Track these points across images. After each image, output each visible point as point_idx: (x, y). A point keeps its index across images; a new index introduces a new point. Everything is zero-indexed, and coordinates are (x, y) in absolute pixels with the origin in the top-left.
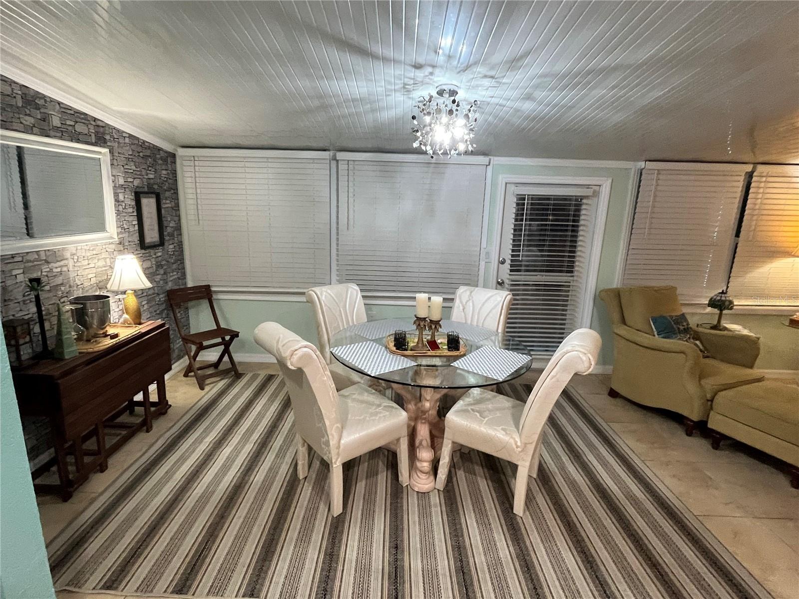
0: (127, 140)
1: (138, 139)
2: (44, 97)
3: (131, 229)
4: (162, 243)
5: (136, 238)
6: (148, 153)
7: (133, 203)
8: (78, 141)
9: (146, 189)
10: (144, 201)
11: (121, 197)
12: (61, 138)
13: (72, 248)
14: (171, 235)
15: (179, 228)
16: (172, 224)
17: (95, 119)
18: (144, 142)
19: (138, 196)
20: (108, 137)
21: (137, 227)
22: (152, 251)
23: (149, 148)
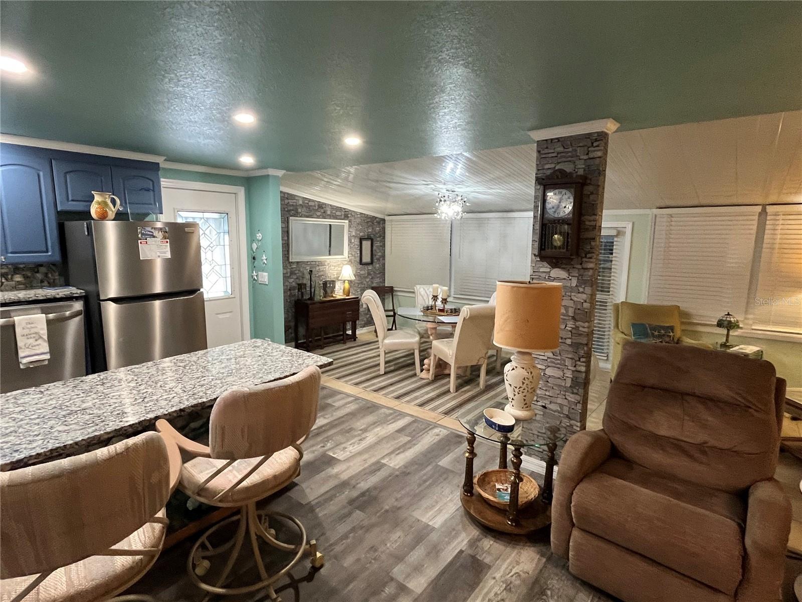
0: (359, 216)
1: (365, 214)
2: (325, 204)
3: (356, 255)
4: (372, 263)
6: (369, 220)
7: (359, 243)
8: (337, 219)
9: (366, 237)
10: (364, 243)
11: (353, 241)
12: (330, 219)
13: (328, 261)
14: (378, 260)
15: (383, 256)
16: (380, 254)
17: (345, 209)
18: (367, 215)
19: (361, 240)
20: (349, 215)
21: (359, 254)
22: (366, 267)
23: (370, 218)
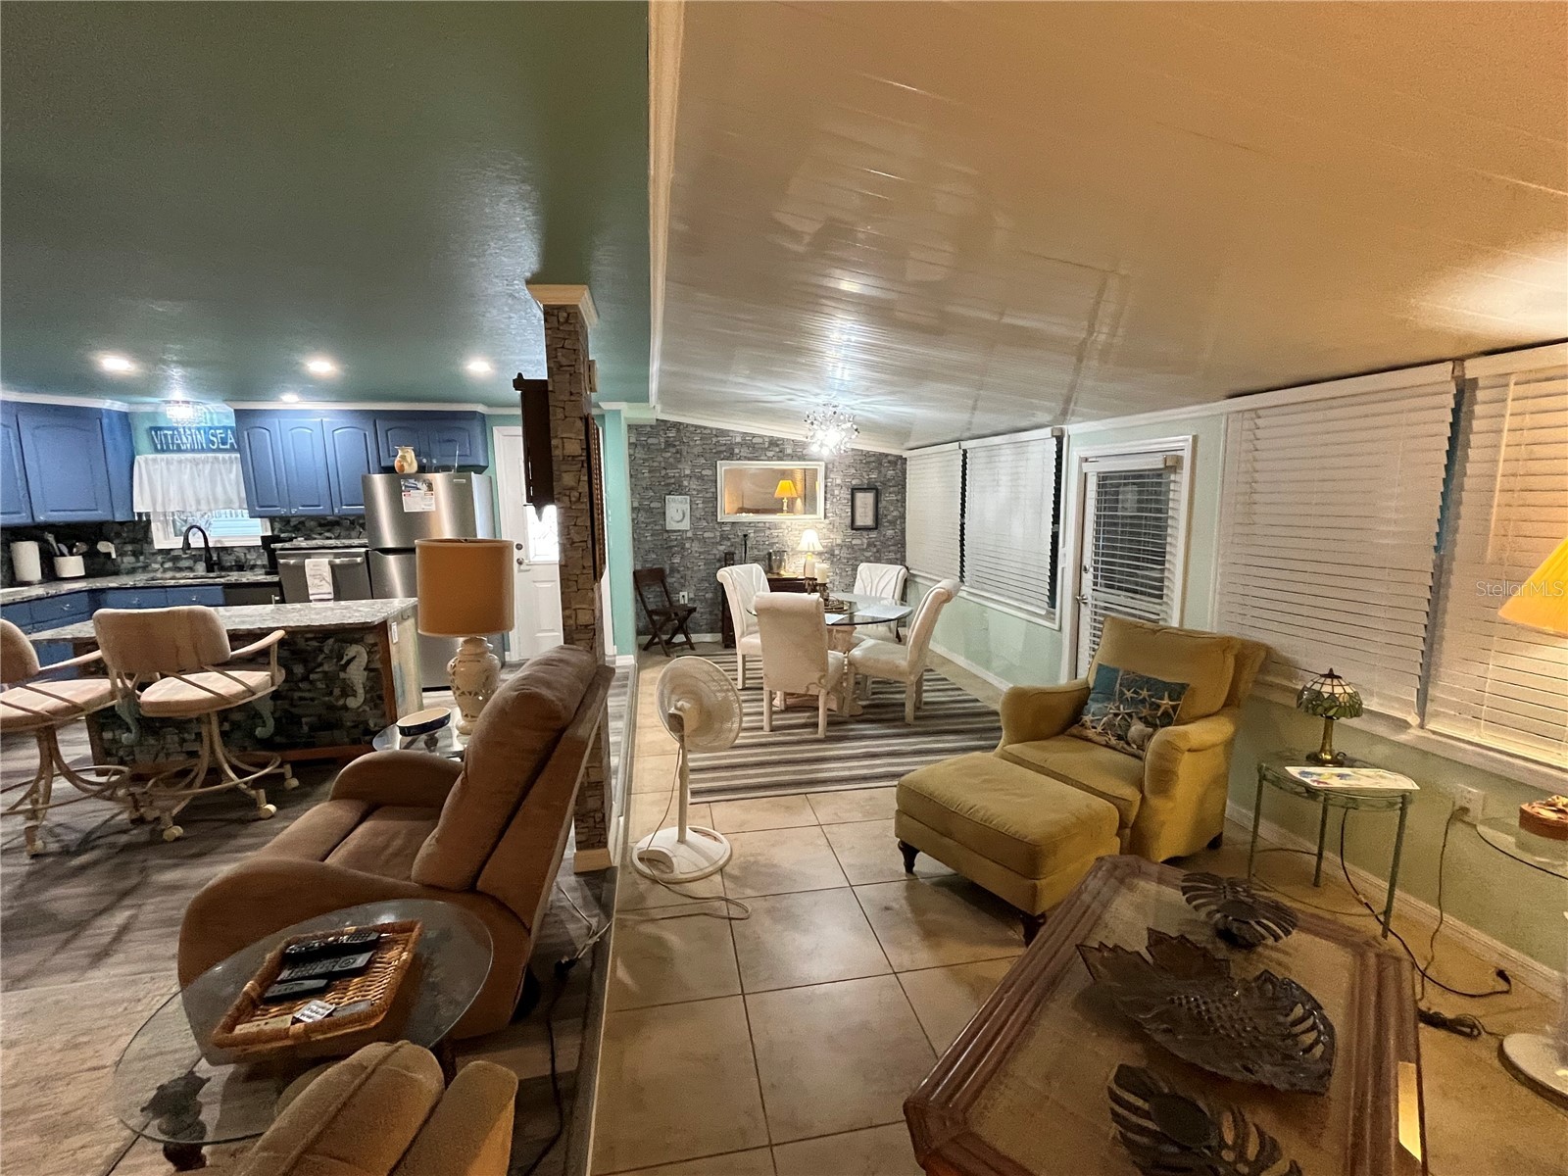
0: (850, 453)
1: (861, 451)
3: (843, 515)
4: (877, 525)
5: (848, 521)
6: (872, 459)
7: (850, 496)
8: (804, 460)
9: (865, 487)
10: (859, 496)
13: (788, 523)
14: (891, 523)
15: (903, 517)
16: (894, 514)
18: (868, 452)
19: (854, 490)
21: (850, 514)
22: (865, 533)
23: (874, 455)
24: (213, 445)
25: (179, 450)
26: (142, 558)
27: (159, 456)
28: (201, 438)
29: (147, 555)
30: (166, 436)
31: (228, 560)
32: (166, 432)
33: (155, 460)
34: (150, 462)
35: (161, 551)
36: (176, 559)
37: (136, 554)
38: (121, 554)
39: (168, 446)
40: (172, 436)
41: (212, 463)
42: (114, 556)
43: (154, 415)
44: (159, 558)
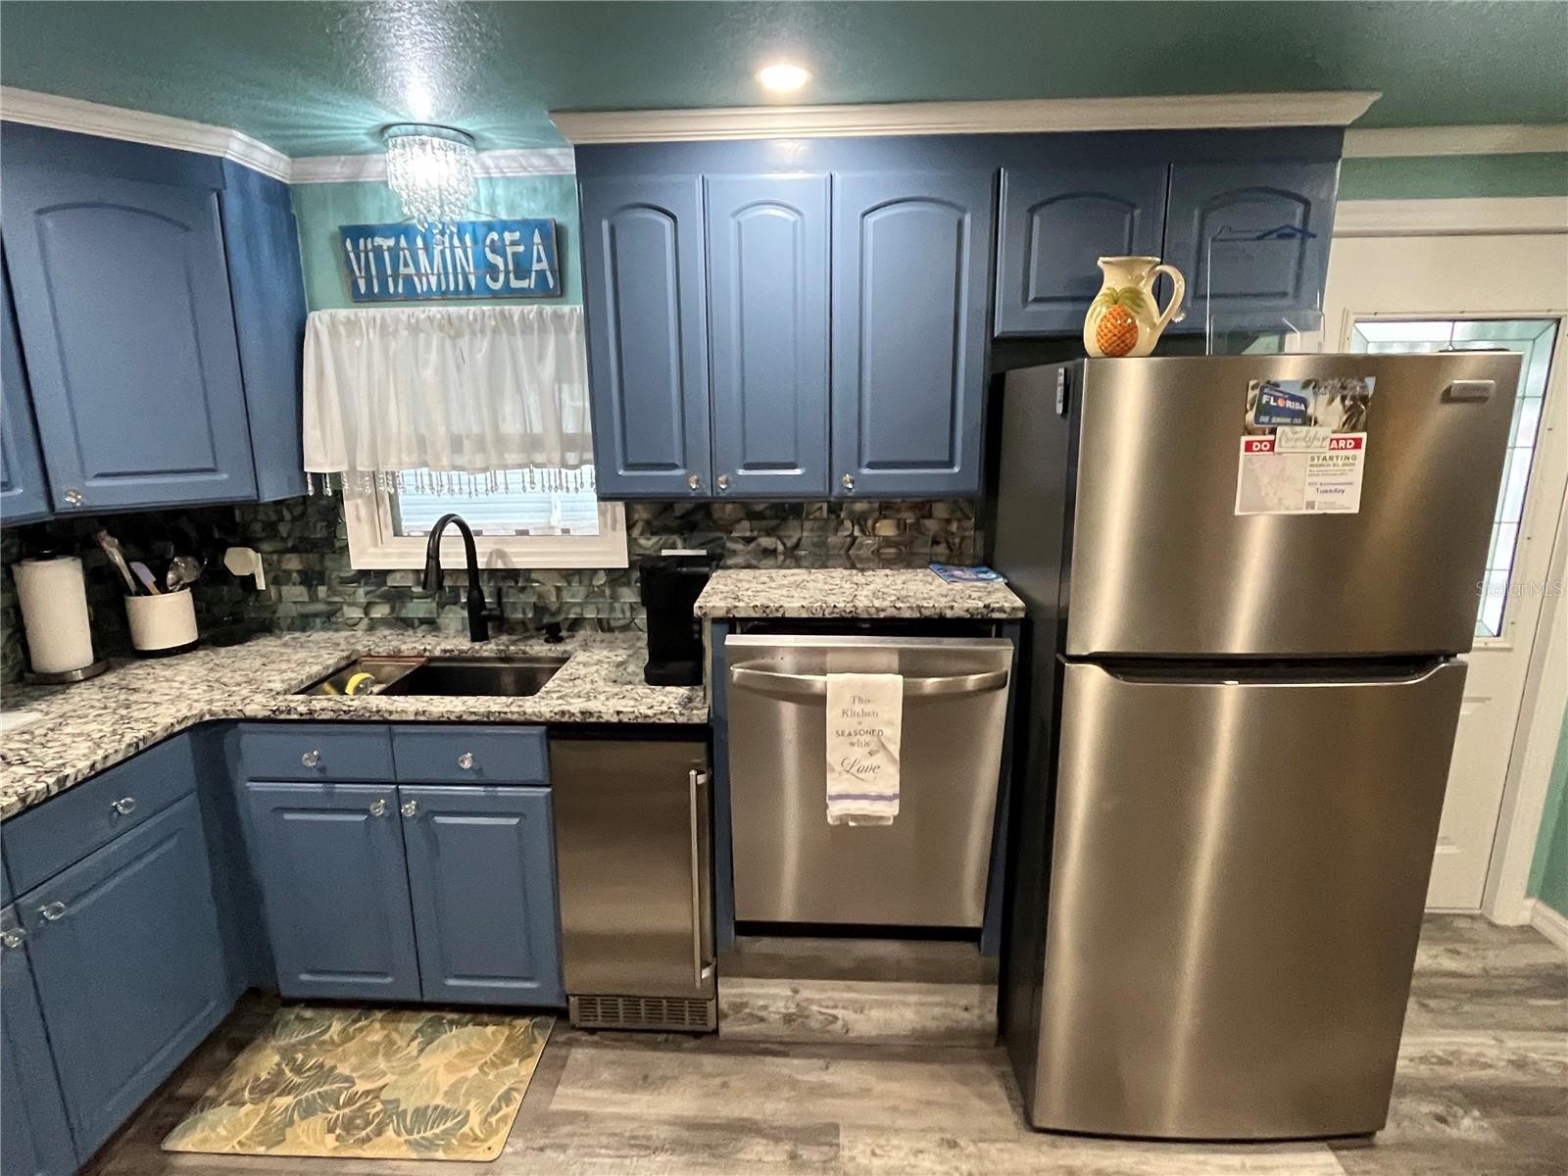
24: (495, 280)
25: (411, 296)
26: (322, 591)
27: (366, 313)
28: (465, 257)
29: (335, 583)
30: (378, 251)
31: (519, 605)
32: (378, 241)
33: (352, 324)
34: (342, 330)
35: (364, 575)
36: (398, 596)
37: (311, 579)
38: (277, 579)
39: (383, 285)
40: (394, 252)
41: (495, 331)
42: (261, 584)
43: (351, 190)
44: (361, 594)
